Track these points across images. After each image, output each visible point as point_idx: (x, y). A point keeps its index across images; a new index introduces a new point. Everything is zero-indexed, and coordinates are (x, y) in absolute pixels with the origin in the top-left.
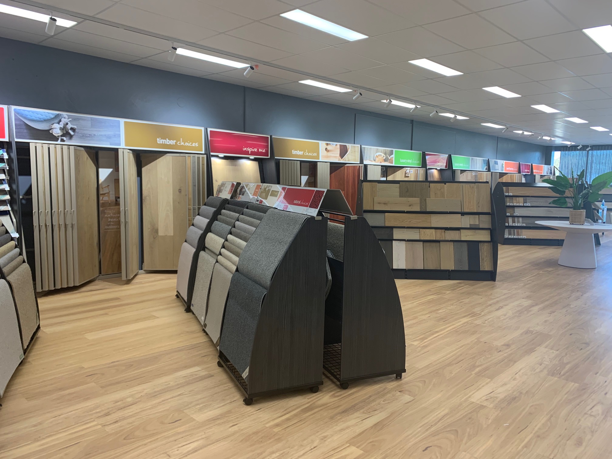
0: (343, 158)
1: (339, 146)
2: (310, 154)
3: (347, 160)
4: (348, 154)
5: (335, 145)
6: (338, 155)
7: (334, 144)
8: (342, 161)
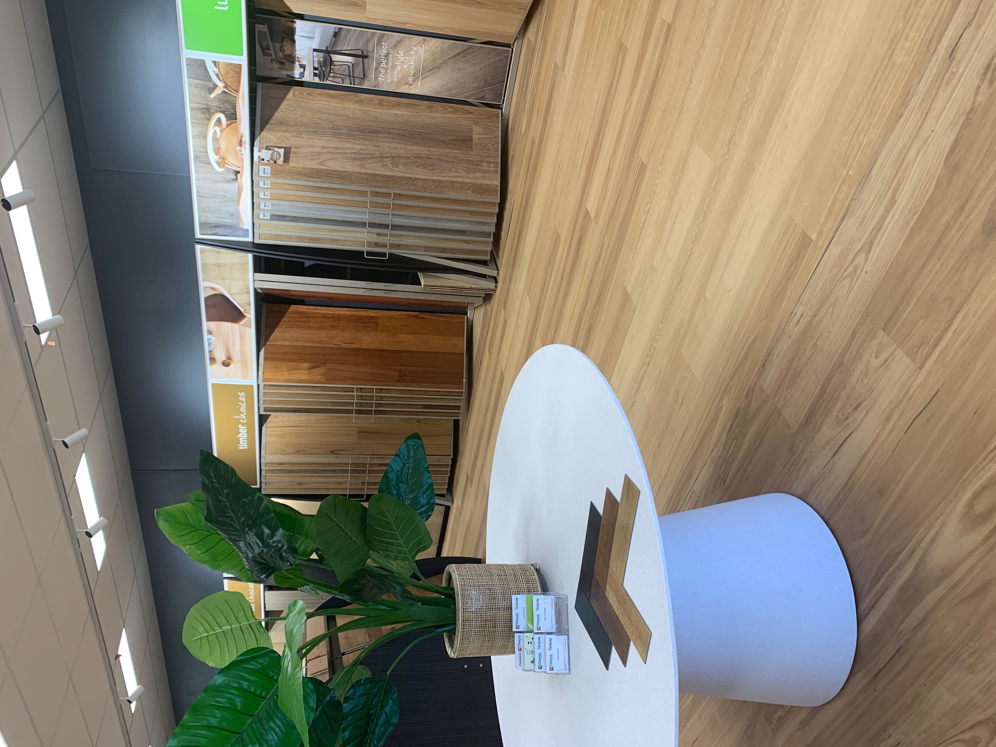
0: (242, 310)
1: (213, 325)
2: (243, 409)
3: (245, 297)
4: (228, 291)
5: (210, 336)
6: (235, 326)
7: (209, 339)
8: (251, 315)
